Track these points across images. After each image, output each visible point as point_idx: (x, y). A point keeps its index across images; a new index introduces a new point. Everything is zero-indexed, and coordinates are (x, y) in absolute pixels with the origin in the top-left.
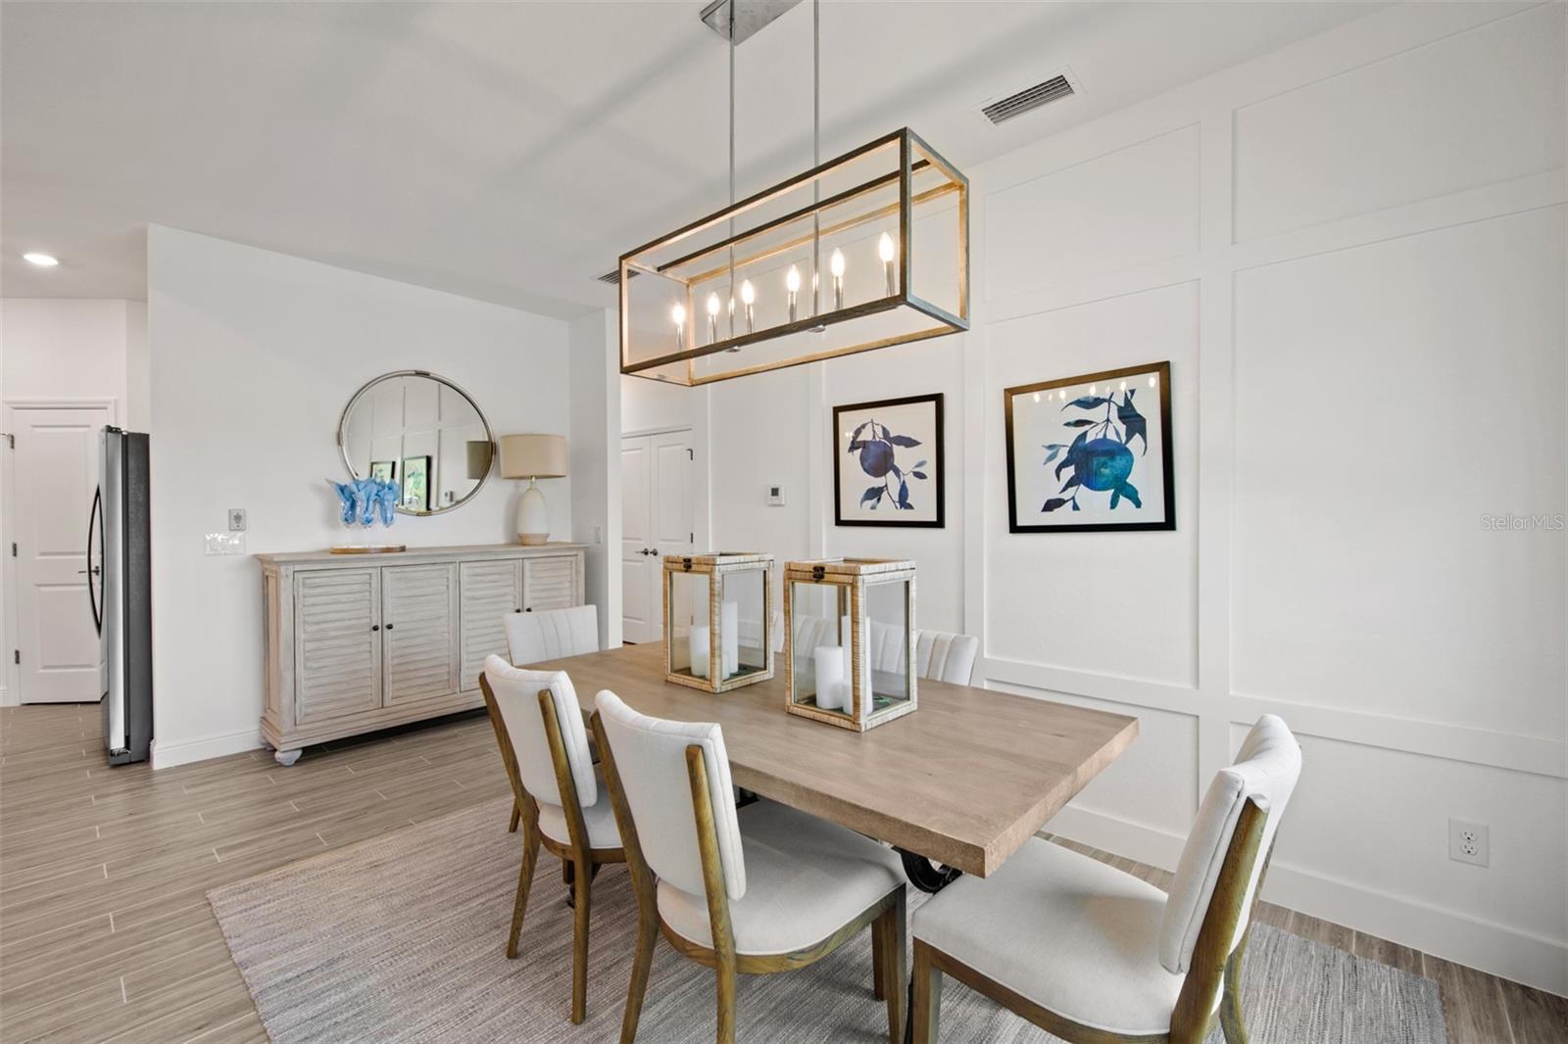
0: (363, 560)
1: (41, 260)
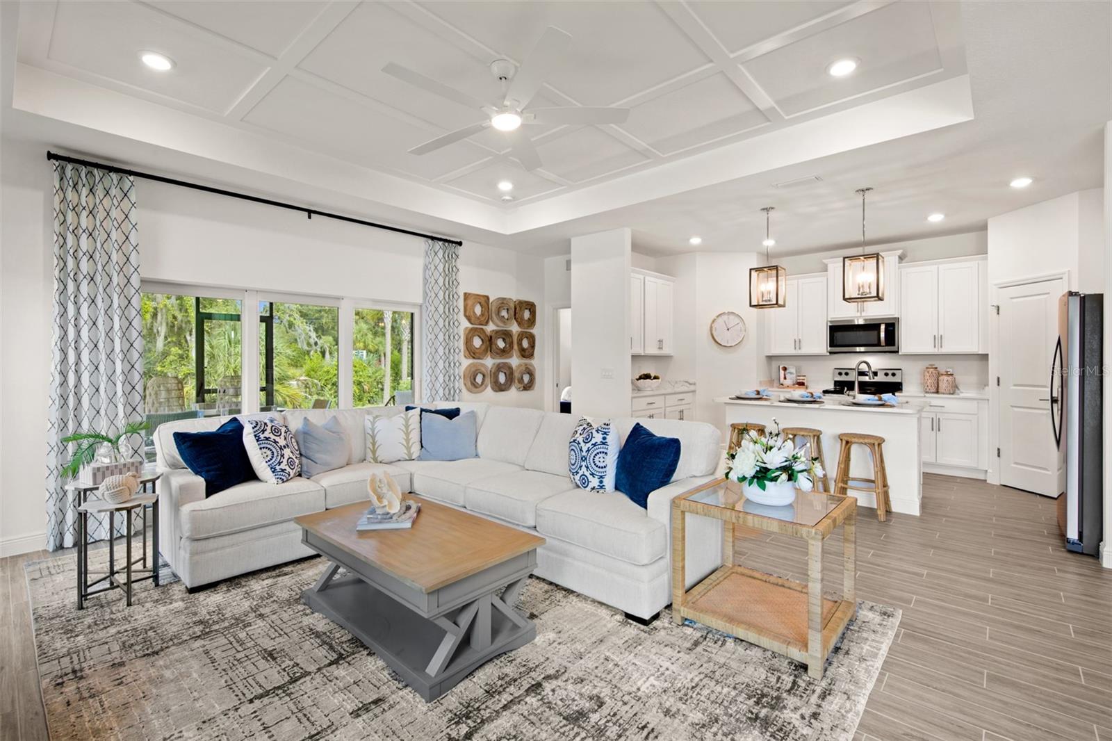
1: (1021, 183)
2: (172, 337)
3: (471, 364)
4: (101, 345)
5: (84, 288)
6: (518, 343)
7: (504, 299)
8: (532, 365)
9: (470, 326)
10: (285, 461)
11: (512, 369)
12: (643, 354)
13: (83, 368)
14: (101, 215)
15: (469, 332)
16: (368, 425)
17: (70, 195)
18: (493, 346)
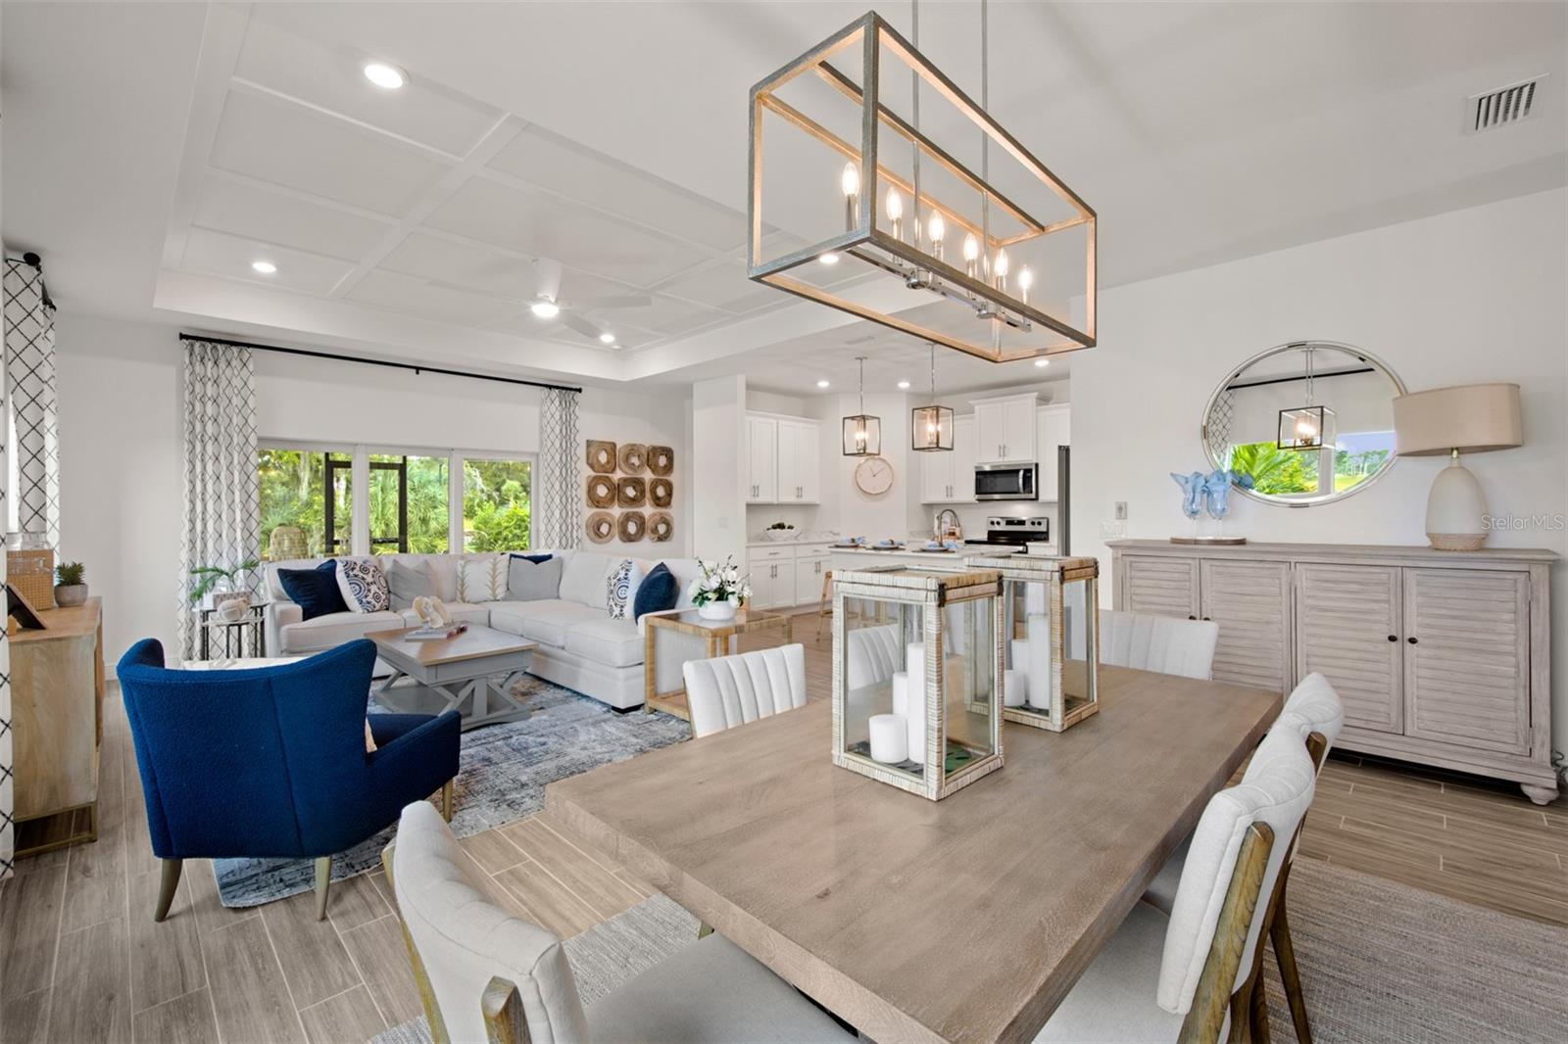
0: (1182, 550)
2: (316, 483)
3: (595, 513)
4: (223, 497)
5: (210, 448)
6: (651, 491)
7: (634, 445)
8: (669, 515)
9: (593, 474)
10: (371, 595)
11: (644, 519)
12: (776, 502)
13: (208, 516)
14: (224, 383)
15: (592, 481)
16: (460, 569)
17: (198, 368)
18: (621, 494)
